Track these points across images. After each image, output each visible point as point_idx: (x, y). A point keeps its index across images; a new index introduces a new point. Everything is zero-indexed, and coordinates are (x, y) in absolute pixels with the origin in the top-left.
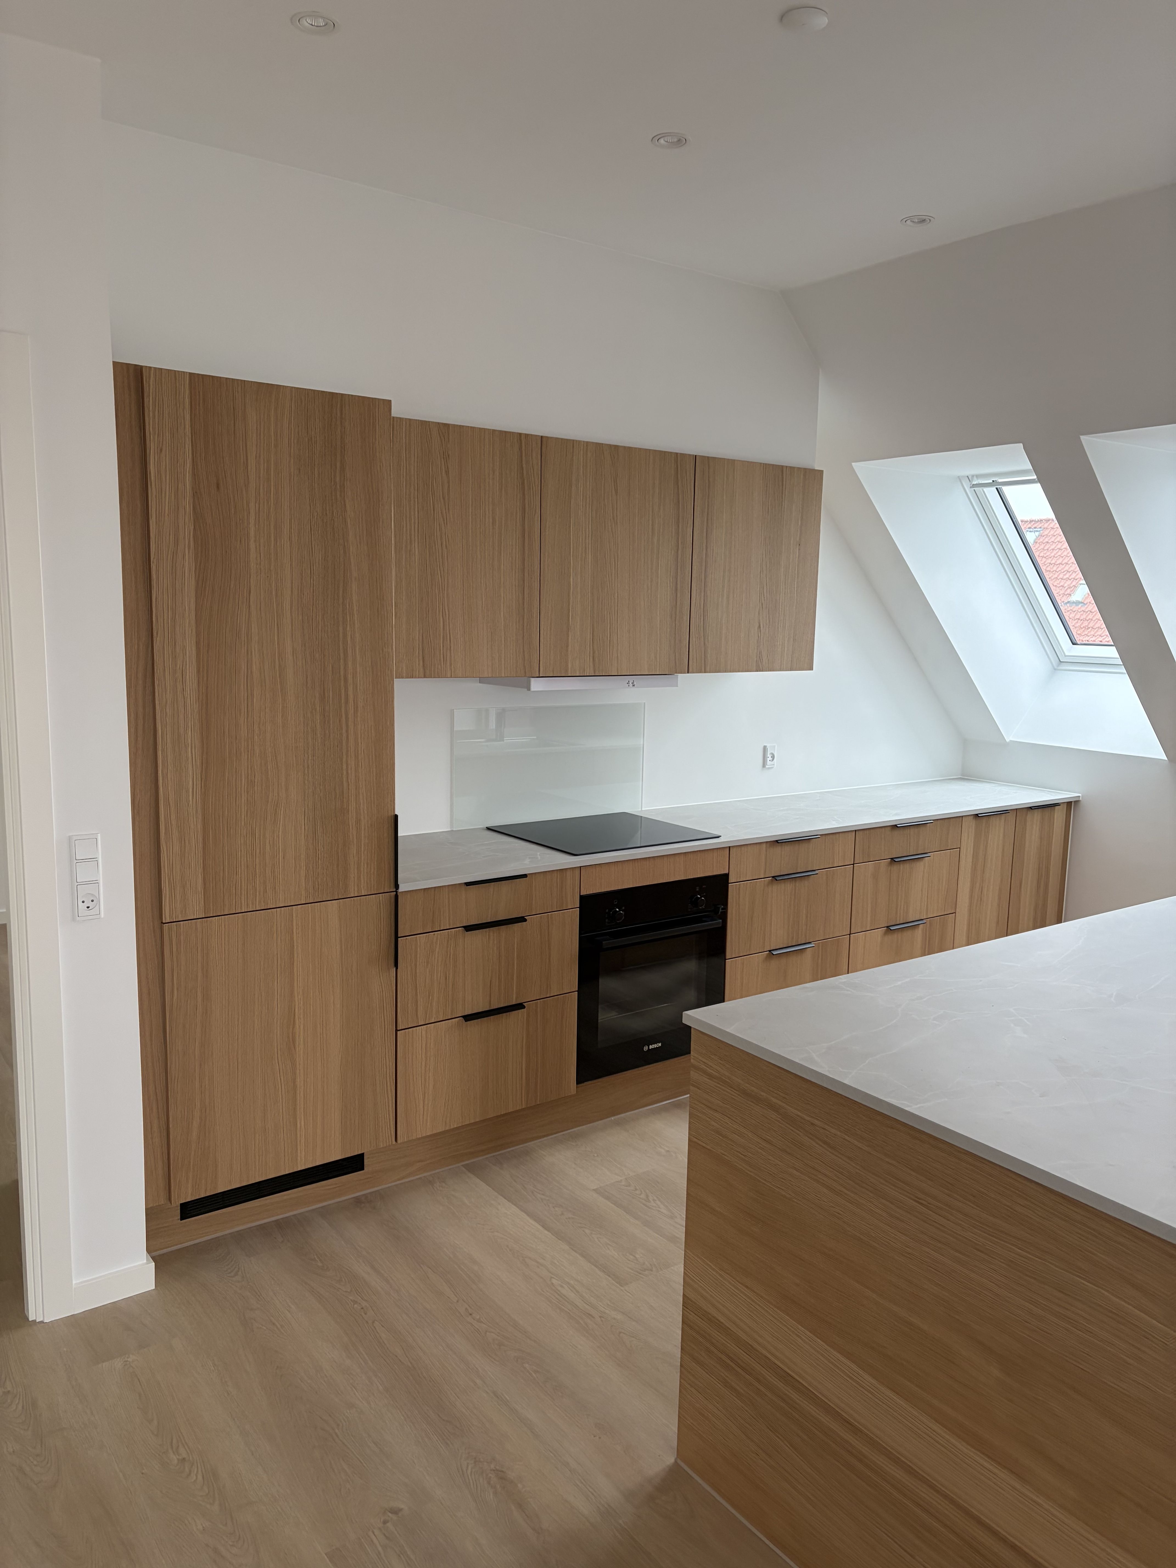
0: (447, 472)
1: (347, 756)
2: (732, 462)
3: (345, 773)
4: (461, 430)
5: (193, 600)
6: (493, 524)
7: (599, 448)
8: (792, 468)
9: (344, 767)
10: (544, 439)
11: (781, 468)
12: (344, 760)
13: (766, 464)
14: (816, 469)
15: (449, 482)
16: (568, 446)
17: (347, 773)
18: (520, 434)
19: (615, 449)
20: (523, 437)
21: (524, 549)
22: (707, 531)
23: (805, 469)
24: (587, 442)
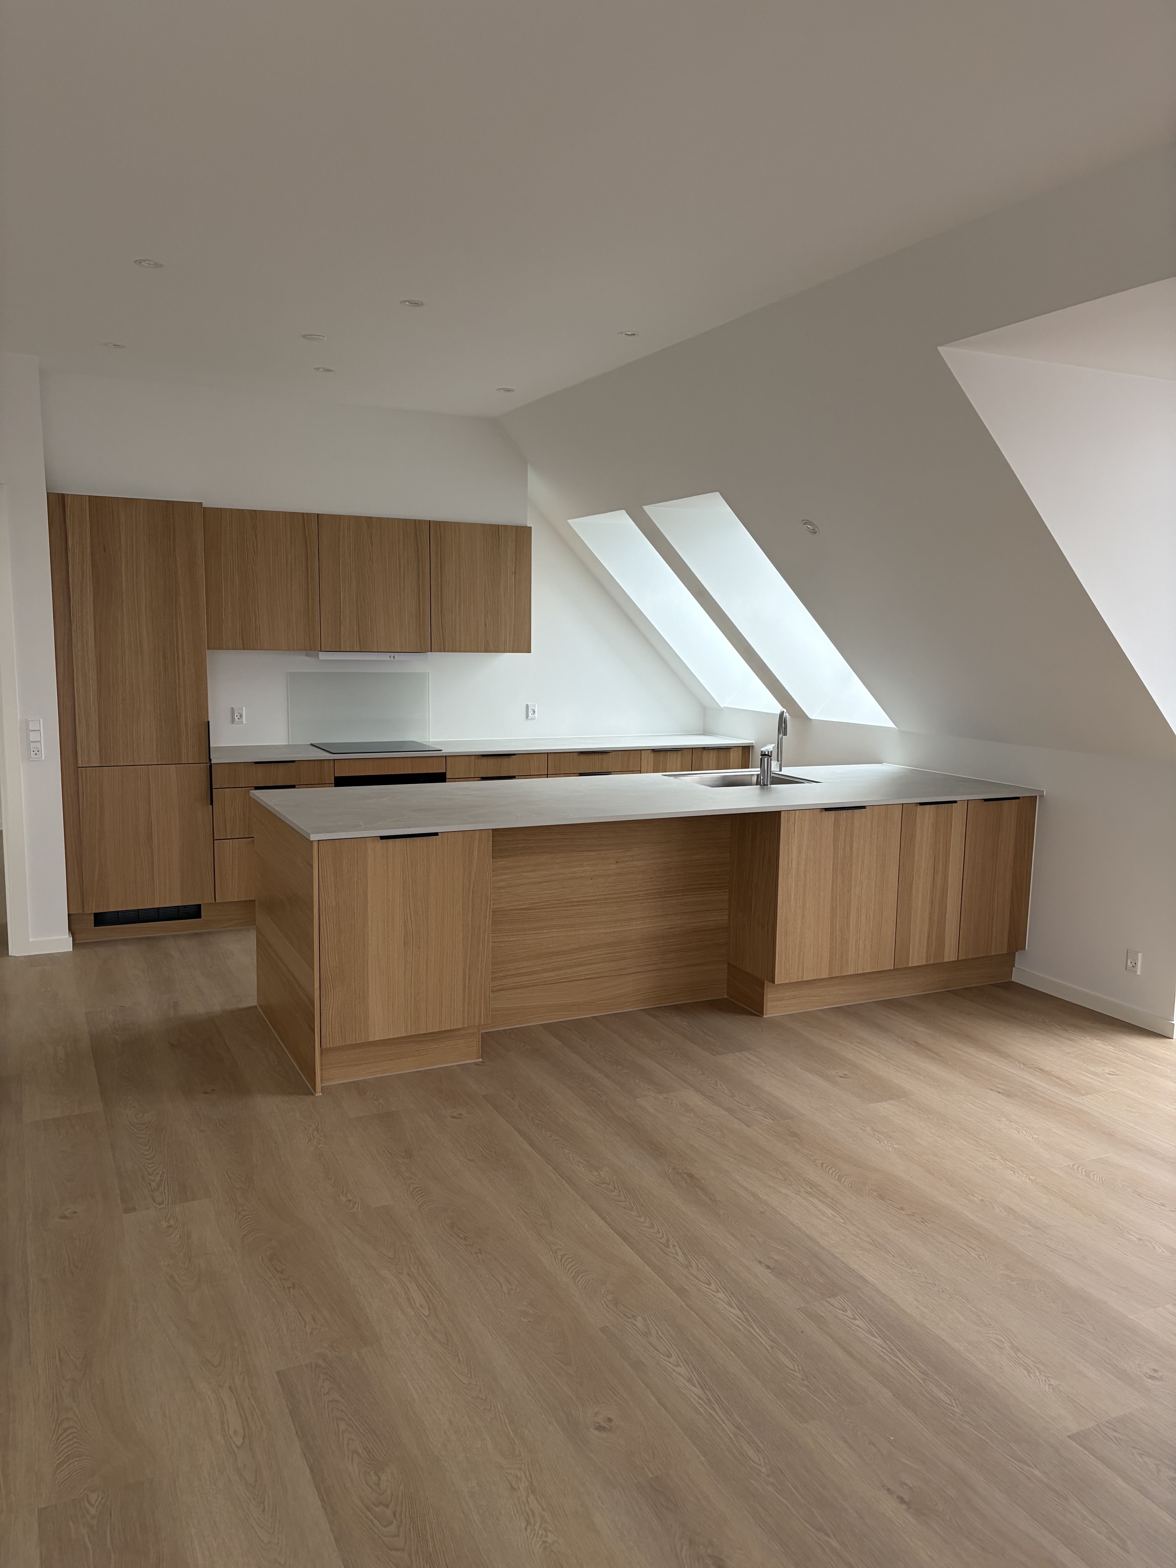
0: (256, 537)
1: (179, 688)
2: (458, 524)
3: (178, 697)
4: (264, 513)
5: (92, 606)
6: (286, 564)
7: (358, 519)
8: (506, 527)
9: (178, 694)
10: (320, 516)
11: (497, 527)
12: (177, 690)
13: (485, 524)
14: (528, 526)
15: (257, 542)
16: (336, 519)
17: (179, 697)
18: (303, 513)
19: (369, 519)
20: (305, 515)
21: (308, 577)
22: (441, 566)
23: (517, 527)
24: (349, 516)
